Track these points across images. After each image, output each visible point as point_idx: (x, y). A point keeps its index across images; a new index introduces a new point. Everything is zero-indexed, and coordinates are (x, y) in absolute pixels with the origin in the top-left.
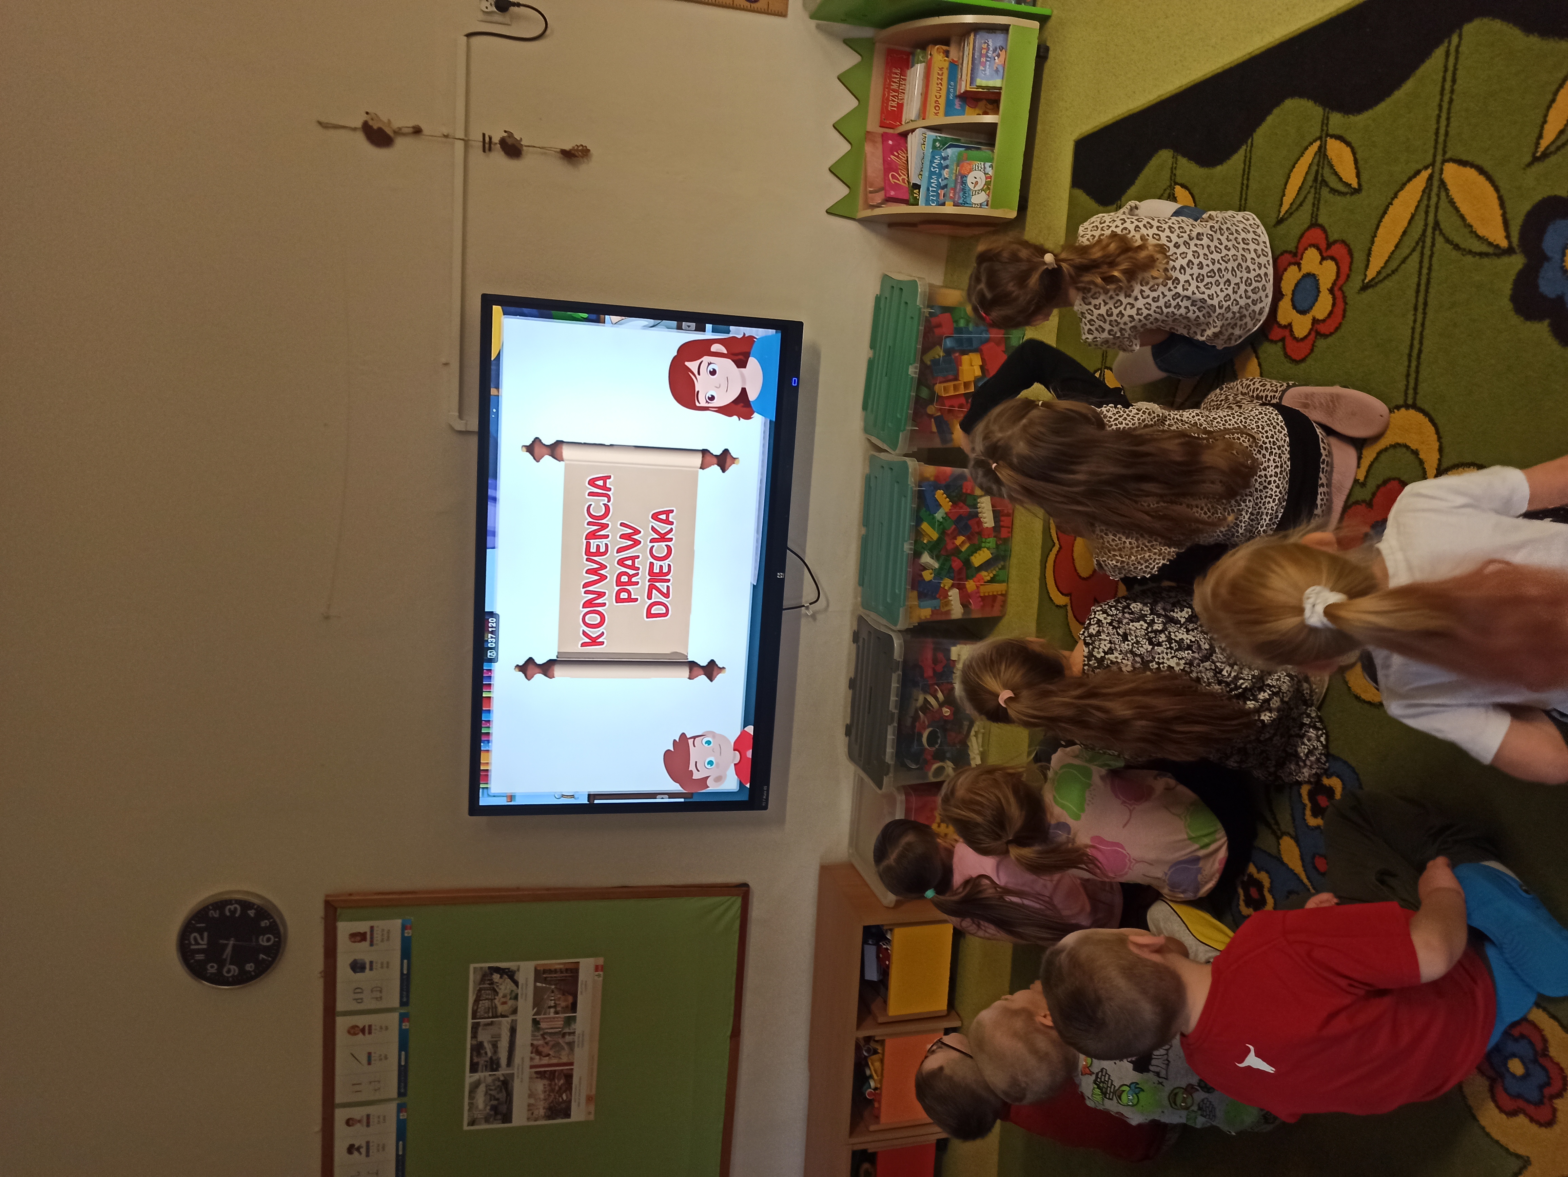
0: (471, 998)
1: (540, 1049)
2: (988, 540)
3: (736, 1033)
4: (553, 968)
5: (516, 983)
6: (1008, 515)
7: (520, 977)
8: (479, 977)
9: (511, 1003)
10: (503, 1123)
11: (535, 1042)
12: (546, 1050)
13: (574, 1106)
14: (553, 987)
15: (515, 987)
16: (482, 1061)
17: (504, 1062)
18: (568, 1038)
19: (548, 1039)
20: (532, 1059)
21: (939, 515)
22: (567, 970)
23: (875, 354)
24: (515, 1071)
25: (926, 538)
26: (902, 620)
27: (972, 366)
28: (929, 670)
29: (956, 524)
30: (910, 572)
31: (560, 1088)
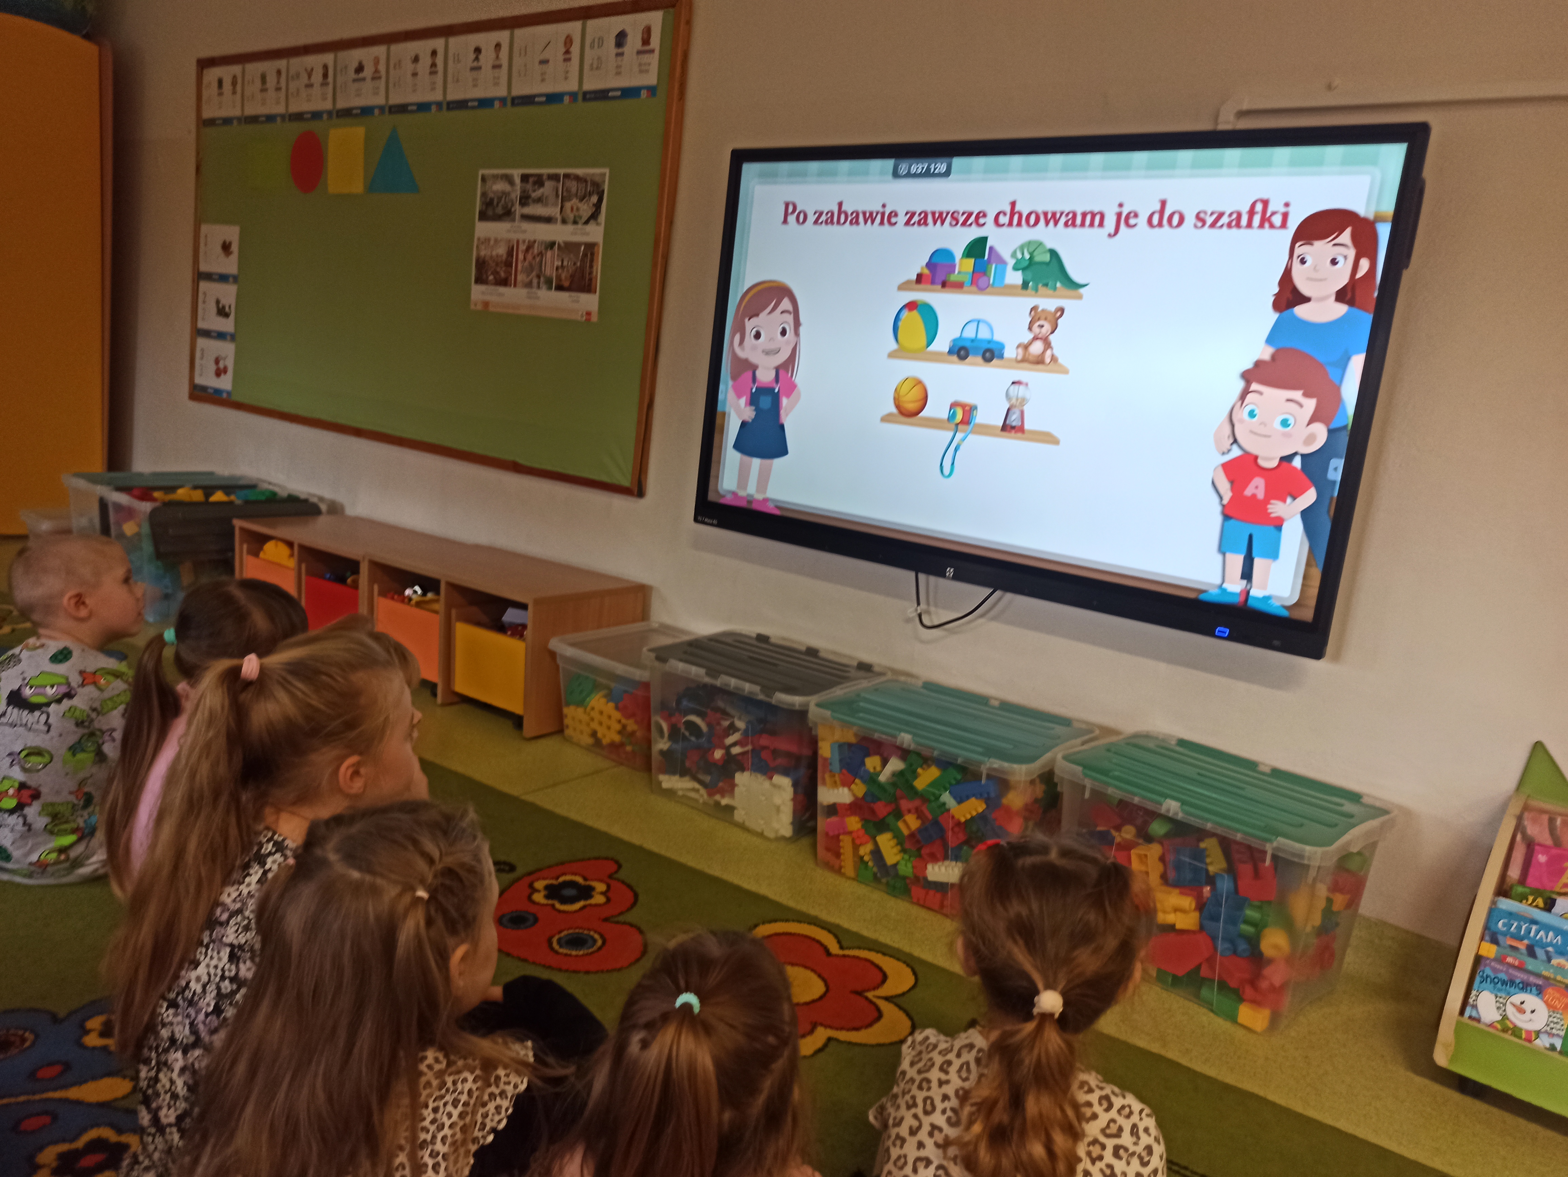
0: (580, 172)
1: (530, 252)
2: (910, 865)
3: (516, 468)
4: (594, 264)
5: (587, 222)
6: (942, 906)
7: (591, 227)
8: (597, 179)
9: (571, 216)
10: (480, 213)
11: (536, 245)
12: (529, 257)
13: (482, 288)
14: (578, 264)
15: (583, 220)
16: (529, 186)
17: (527, 210)
18: (535, 281)
19: (538, 259)
20: (524, 241)
21: (947, 798)
22: (590, 280)
23: (1264, 774)
24: (517, 223)
25: (919, 770)
26: (814, 712)
27: (1176, 910)
28: (764, 741)
29: (936, 823)
30: (876, 736)
31: (498, 273)
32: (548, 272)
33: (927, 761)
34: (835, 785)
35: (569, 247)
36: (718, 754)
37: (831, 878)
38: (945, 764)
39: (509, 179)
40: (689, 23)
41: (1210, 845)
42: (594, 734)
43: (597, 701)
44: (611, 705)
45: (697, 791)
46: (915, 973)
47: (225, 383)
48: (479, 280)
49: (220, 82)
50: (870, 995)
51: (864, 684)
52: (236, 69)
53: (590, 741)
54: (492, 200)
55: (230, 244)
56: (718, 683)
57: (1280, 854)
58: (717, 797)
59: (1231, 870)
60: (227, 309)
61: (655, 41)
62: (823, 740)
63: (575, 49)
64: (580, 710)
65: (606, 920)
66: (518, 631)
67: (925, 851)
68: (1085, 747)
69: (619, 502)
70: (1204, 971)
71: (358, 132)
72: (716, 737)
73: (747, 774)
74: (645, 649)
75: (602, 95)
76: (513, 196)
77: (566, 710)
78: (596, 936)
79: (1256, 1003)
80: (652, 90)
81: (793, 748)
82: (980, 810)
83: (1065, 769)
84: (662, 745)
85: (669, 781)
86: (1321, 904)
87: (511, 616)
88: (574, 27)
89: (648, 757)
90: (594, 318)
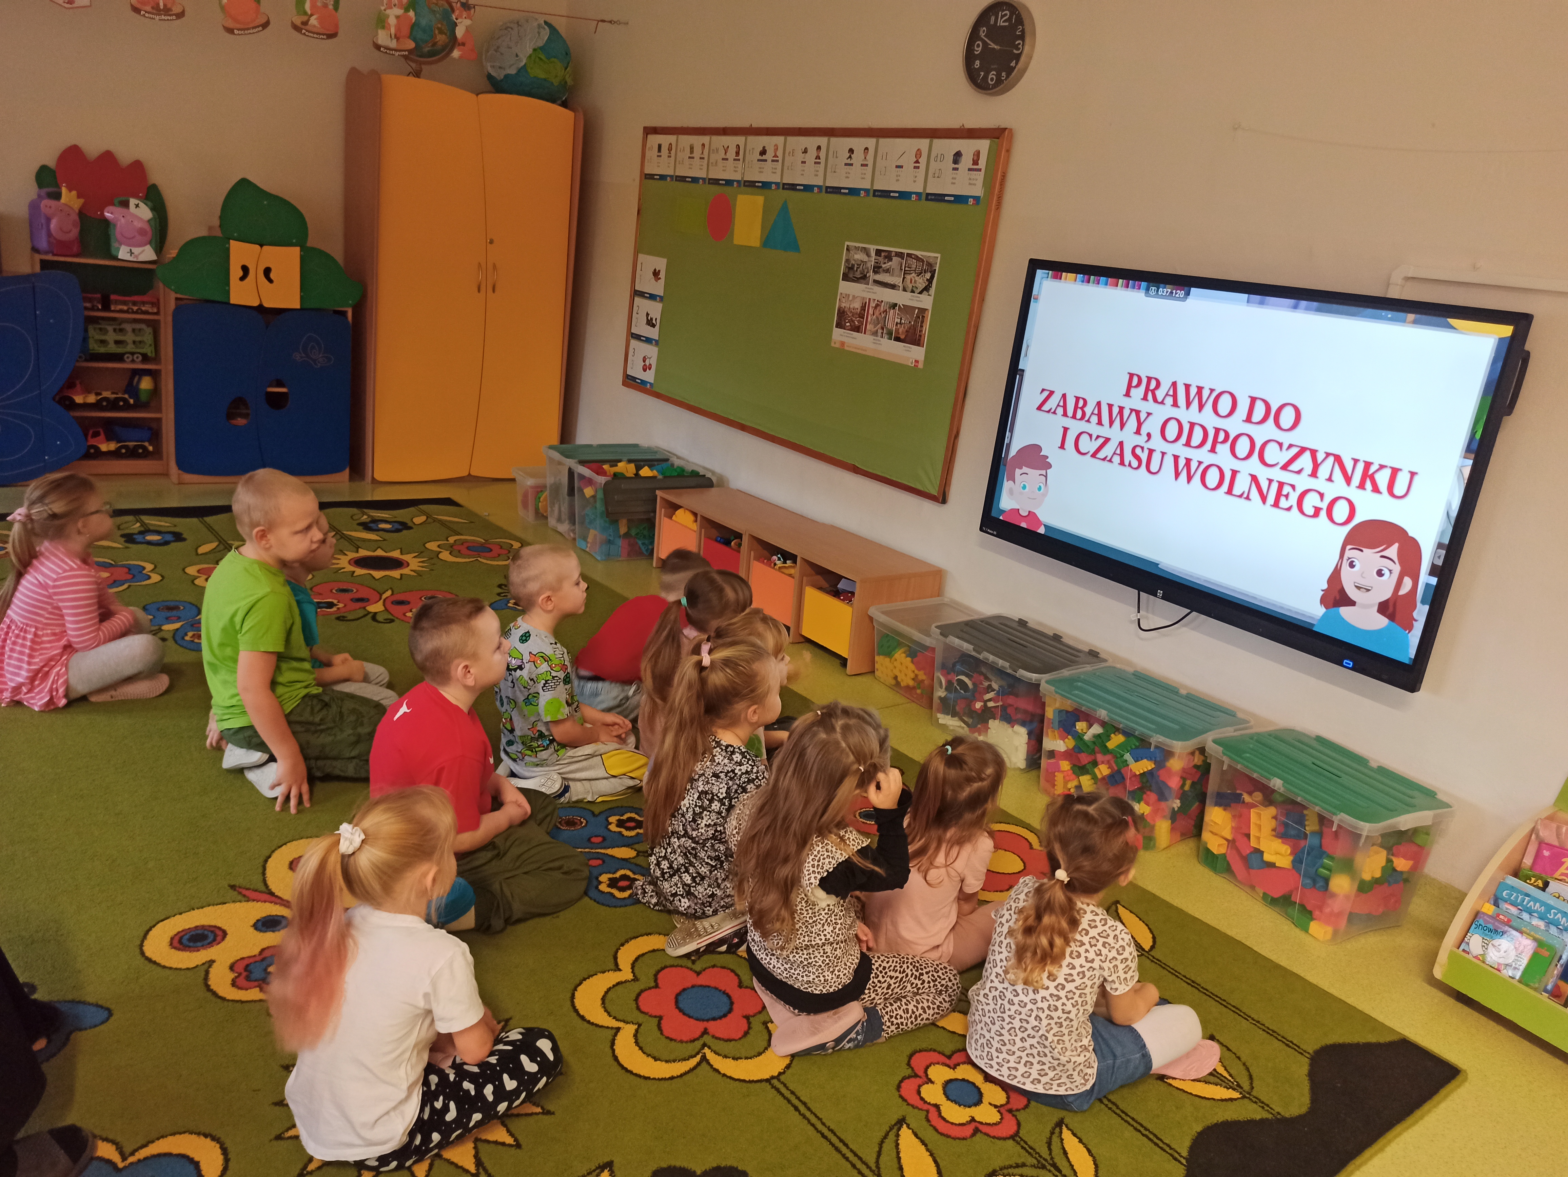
0: (918, 253)
1: (878, 308)
3: (856, 470)
4: (924, 324)
5: (920, 293)
7: (924, 296)
8: (931, 261)
9: (910, 286)
10: (844, 274)
11: (883, 304)
12: (877, 313)
13: (842, 331)
14: (913, 323)
15: (919, 291)
16: (881, 259)
17: (878, 277)
18: (880, 331)
19: (883, 315)
20: (874, 300)
21: (1128, 756)
22: (920, 336)
24: (869, 286)
25: (1112, 735)
26: (1044, 687)
27: (1278, 853)
28: (1011, 700)
29: (1119, 772)
30: (1083, 709)
31: (853, 321)
32: (890, 326)
33: (1117, 730)
34: (1055, 738)
35: (907, 309)
36: (978, 705)
38: (1127, 733)
39: (866, 251)
40: (1008, 151)
41: (1310, 813)
42: (896, 678)
43: (900, 655)
44: (909, 660)
45: (963, 728)
47: (649, 377)
48: (839, 325)
49: (660, 146)
51: (1087, 667)
52: (672, 139)
53: (893, 682)
54: (853, 265)
55: (659, 271)
56: (981, 657)
57: (1343, 825)
59: (1320, 831)
60: (654, 322)
61: (982, 163)
62: (1049, 706)
63: (923, 160)
64: (887, 660)
66: (847, 597)
68: (1236, 734)
69: (928, 506)
70: (1291, 898)
71: (759, 200)
72: (977, 693)
73: (997, 721)
74: (935, 623)
75: (939, 198)
76: (869, 265)
77: (877, 658)
79: (1323, 921)
80: (977, 199)
81: (1030, 708)
82: (1150, 768)
83: (1213, 748)
84: (940, 693)
85: (945, 719)
86: (1380, 862)
87: (843, 587)
88: (923, 144)
89: (931, 700)
90: (921, 366)
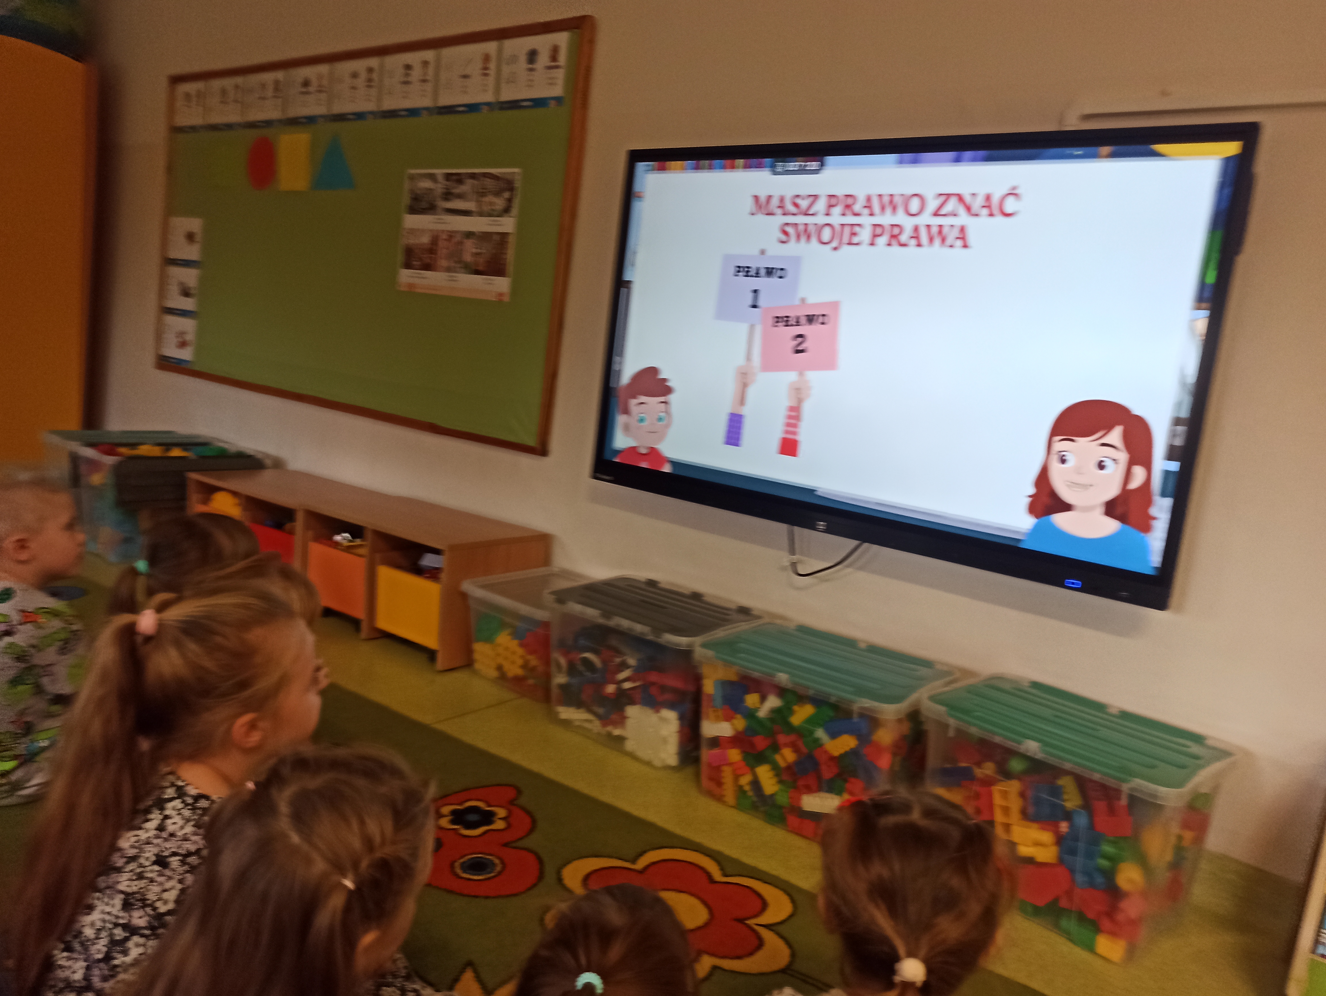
0: (494, 171)
1: (452, 240)
2: (787, 796)
4: (507, 251)
5: (500, 215)
7: (504, 219)
8: (510, 177)
9: (487, 209)
10: (408, 207)
11: (457, 234)
12: (451, 245)
13: (408, 272)
14: (493, 251)
15: (497, 213)
16: (451, 184)
17: (450, 205)
18: (455, 265)
19: (458, 247)
20: (446, 232)
21: (820, 733)
22: (504, 265)
23: (1113, 716)
24: (439, 216)
25: (796, 708)
26: (700, 653)
27: (1037, 844)
28: (654, 677)
29: (810, 755)
30: (756, 675)
31: (422, 259)
32: (467, 258)
33: (802, 699)
34: (717, 719)
35: (485, 237)
36: (611, 689)
37: (714, 806)
38: (818, 701)
39: (433, 178)
40: (592, 40)
41: (1066, 783)
42: (499, 668)
43: (504, 639)
44: (516, 642)
45: (591, 722)
46: (793, 901)
47: (186, 354)
48: (406, 266)
49: (189, 95)
50: (751, 922)
51: (743, 626)
52: (201, 85)
53: (498, 674)
54: (418, 196)
55: (194, 233)
56: (612, 624)
57: (1135, 794)
58: (609, 728)
59: (1087, 806)
60: (190, 290)
61: (562, 58)
62: (707, 678)
64: (488, 646)
65: (506, 845)
66: (433, 574)
67: (801, 783)
68: (946, 689)
69: (525, 461)
70: (1064, 903)
71: (304, 138)
72: (609, 674)
73: (637, 707)
74: (546, 591)
75: (516, 105)
76: (436, 192)
77: (475, 646)
78: (497, 861)
79: (1113, 934)
81: (679, 685)
82: (852, 746)
83: (930, 709)
85: (566, 713)
86: (1173, 840)
87: (428, 560)
88: (491, 47)
89: (547, 690)
90: (506, 299)
